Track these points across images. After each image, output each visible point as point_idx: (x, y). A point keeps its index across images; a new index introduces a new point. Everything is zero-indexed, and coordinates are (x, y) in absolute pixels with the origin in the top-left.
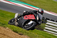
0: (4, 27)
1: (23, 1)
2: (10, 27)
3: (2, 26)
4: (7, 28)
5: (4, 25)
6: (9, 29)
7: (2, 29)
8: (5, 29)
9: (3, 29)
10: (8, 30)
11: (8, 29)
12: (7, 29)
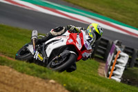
0: (44, 78)
1: (91, 10)
2: (59, 77)
3: (38, 76)
4: (52, 81)
5: (44, 74)
6: (57, 85)
7: (37, 83)
8: (46, 85)
9: (41, 84)
10: (53, 87)
11: (54, 84)
12: (52, 83)
